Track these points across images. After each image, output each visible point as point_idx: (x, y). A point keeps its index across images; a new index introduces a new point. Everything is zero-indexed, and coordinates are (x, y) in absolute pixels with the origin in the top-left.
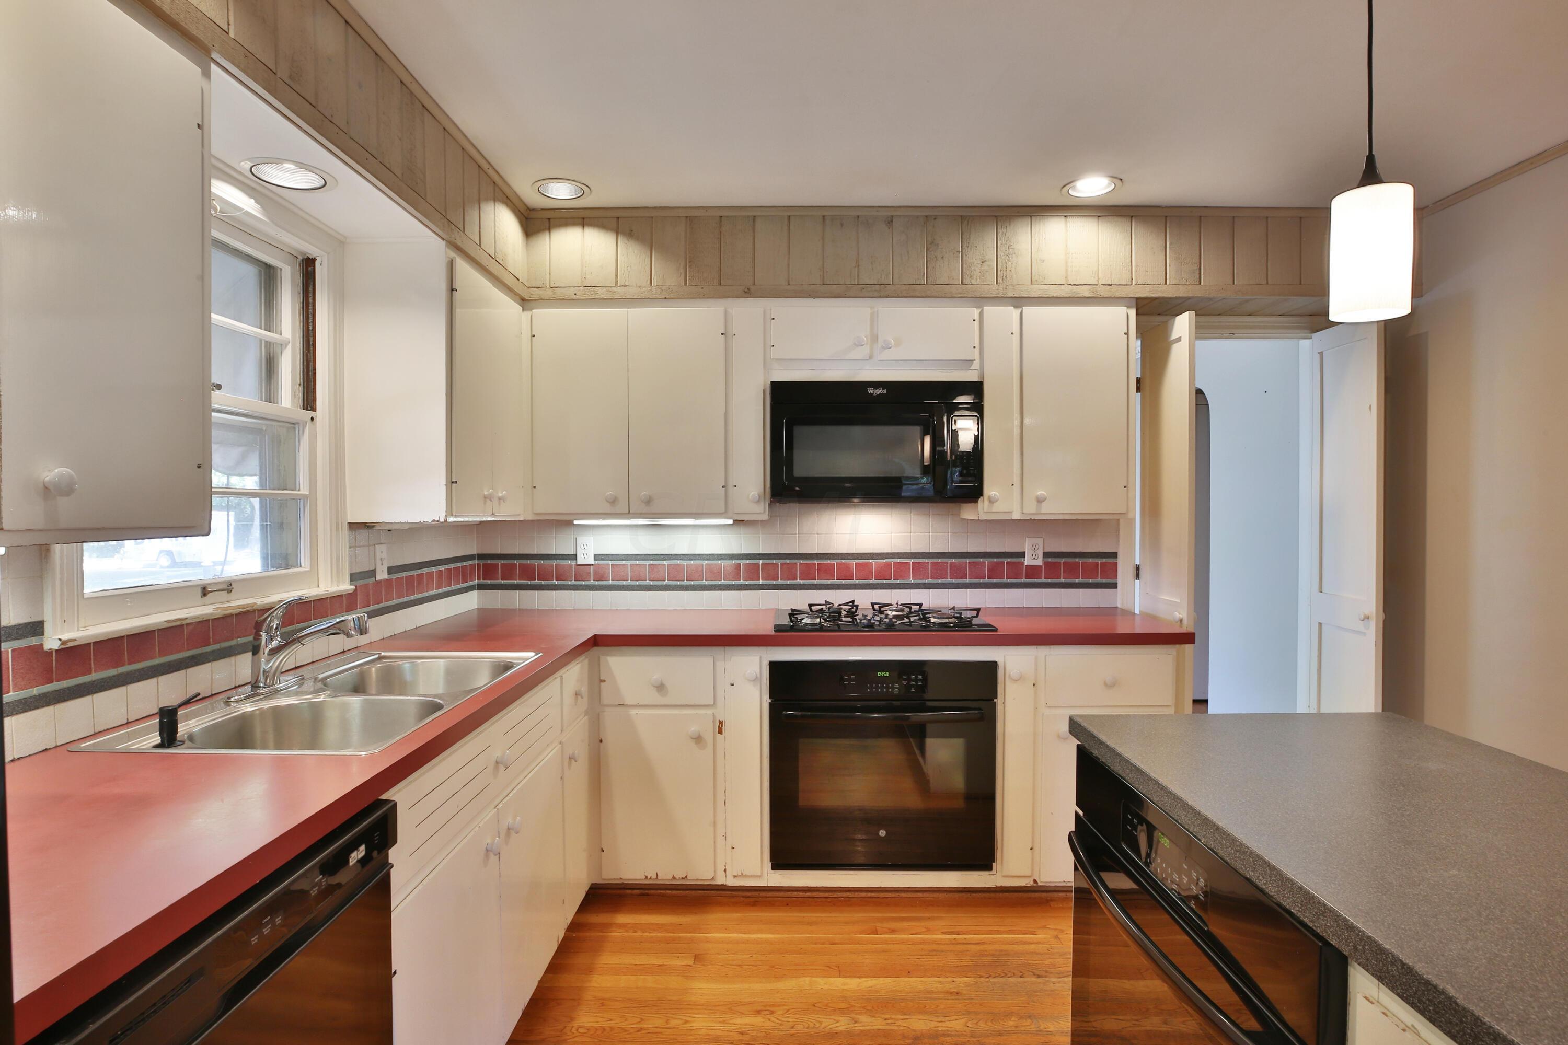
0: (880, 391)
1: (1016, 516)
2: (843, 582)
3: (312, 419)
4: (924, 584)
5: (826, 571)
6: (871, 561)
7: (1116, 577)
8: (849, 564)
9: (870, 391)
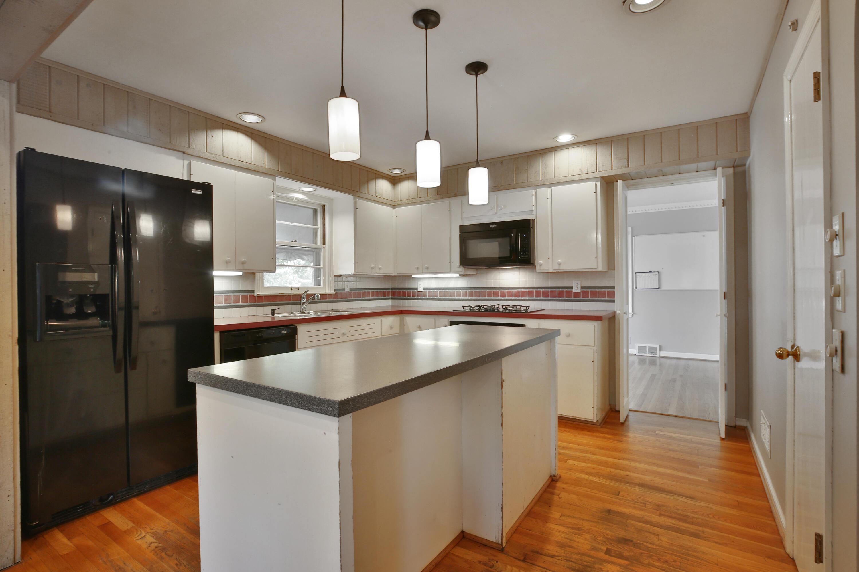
0: (494, 226)
1: (551, 271)
2: (502, 298)
3: (324, 247)
4: (532, 299)
5: (496, 294)
6: (512, 290)
7: (614, 297)
8: (504, 291)
9: (491, 226)
